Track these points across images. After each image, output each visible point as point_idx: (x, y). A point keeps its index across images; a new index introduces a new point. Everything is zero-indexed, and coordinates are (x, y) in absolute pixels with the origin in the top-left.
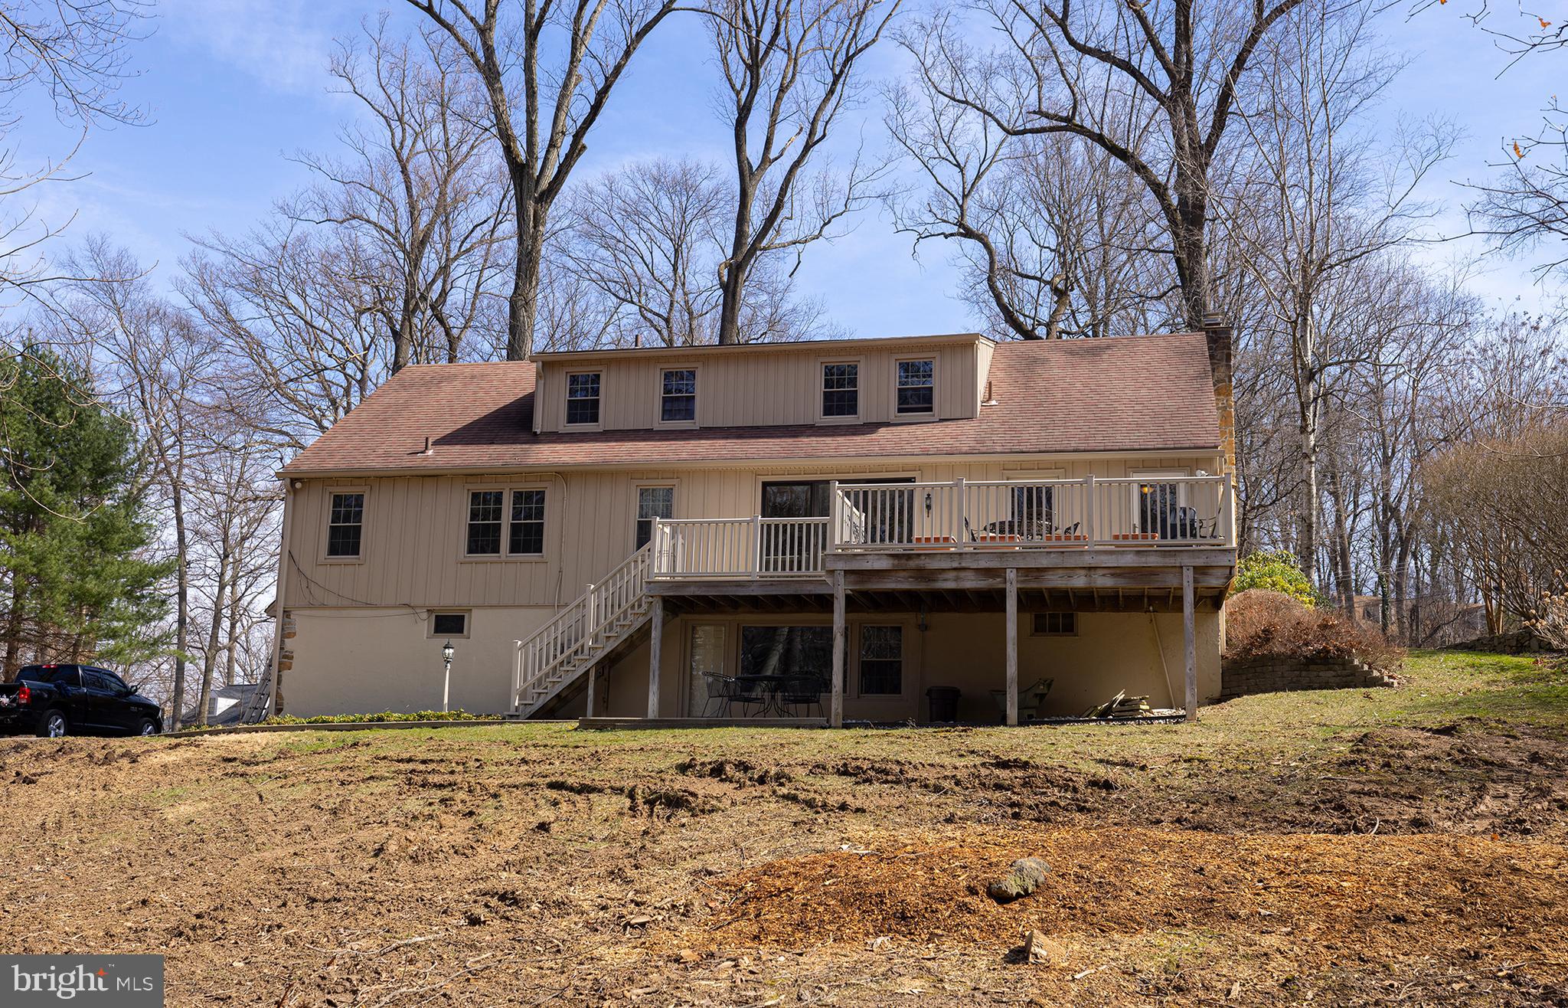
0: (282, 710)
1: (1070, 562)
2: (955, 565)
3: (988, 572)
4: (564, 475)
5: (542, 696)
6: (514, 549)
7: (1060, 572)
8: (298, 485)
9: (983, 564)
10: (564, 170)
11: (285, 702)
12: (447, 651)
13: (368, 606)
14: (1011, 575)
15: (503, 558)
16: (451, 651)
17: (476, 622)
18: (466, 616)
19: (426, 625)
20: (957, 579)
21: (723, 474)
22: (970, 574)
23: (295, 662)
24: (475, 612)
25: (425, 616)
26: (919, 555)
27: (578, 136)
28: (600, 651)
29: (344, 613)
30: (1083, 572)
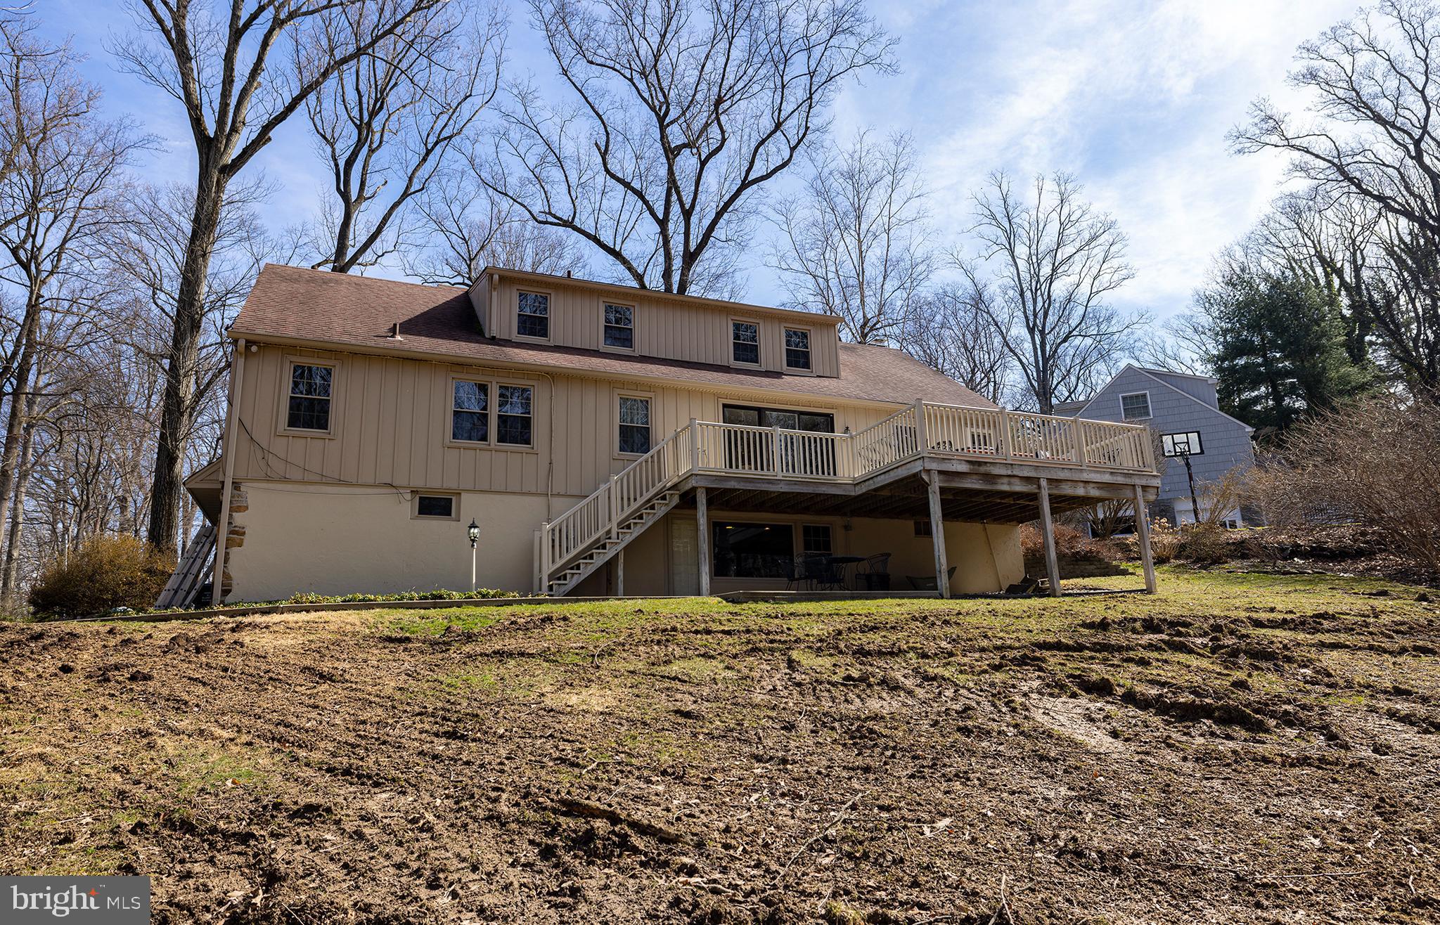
0: (230, 591)
1: (1076, 477)
2: (1009, 473)
3: (1028, 480)
4: (552, 376)
5: (576, 576)
6: (501, 439)
7: (1069, 483)
8: (254, 349)
9: (1026, 474)
10: (250, 152)
11: (234, 583)
12: (472, 530)
13: (341, 482)
14: (1044, 483)
15: (492, 446)
16: (476, 530)
17: (468, 505)
18: (454, 499)
19: (408, 507)
20: (1009, 484)
21: (690, 393)
22: (1016, 481)
23: (247, 539)
24: (464, 496)
25: (408, 496)
26: (986, 463)
27: (267, 128)
28: (628, 536)
29: (311, 488)
30: (1082, 485)
